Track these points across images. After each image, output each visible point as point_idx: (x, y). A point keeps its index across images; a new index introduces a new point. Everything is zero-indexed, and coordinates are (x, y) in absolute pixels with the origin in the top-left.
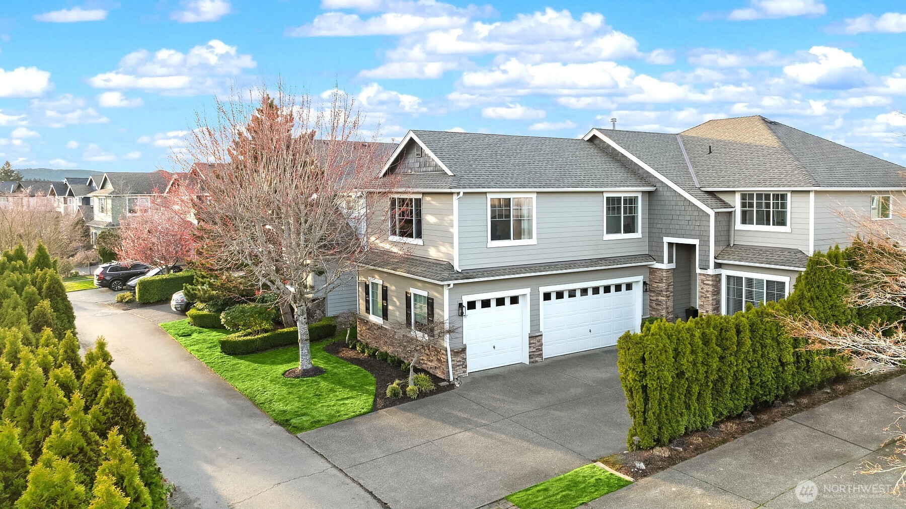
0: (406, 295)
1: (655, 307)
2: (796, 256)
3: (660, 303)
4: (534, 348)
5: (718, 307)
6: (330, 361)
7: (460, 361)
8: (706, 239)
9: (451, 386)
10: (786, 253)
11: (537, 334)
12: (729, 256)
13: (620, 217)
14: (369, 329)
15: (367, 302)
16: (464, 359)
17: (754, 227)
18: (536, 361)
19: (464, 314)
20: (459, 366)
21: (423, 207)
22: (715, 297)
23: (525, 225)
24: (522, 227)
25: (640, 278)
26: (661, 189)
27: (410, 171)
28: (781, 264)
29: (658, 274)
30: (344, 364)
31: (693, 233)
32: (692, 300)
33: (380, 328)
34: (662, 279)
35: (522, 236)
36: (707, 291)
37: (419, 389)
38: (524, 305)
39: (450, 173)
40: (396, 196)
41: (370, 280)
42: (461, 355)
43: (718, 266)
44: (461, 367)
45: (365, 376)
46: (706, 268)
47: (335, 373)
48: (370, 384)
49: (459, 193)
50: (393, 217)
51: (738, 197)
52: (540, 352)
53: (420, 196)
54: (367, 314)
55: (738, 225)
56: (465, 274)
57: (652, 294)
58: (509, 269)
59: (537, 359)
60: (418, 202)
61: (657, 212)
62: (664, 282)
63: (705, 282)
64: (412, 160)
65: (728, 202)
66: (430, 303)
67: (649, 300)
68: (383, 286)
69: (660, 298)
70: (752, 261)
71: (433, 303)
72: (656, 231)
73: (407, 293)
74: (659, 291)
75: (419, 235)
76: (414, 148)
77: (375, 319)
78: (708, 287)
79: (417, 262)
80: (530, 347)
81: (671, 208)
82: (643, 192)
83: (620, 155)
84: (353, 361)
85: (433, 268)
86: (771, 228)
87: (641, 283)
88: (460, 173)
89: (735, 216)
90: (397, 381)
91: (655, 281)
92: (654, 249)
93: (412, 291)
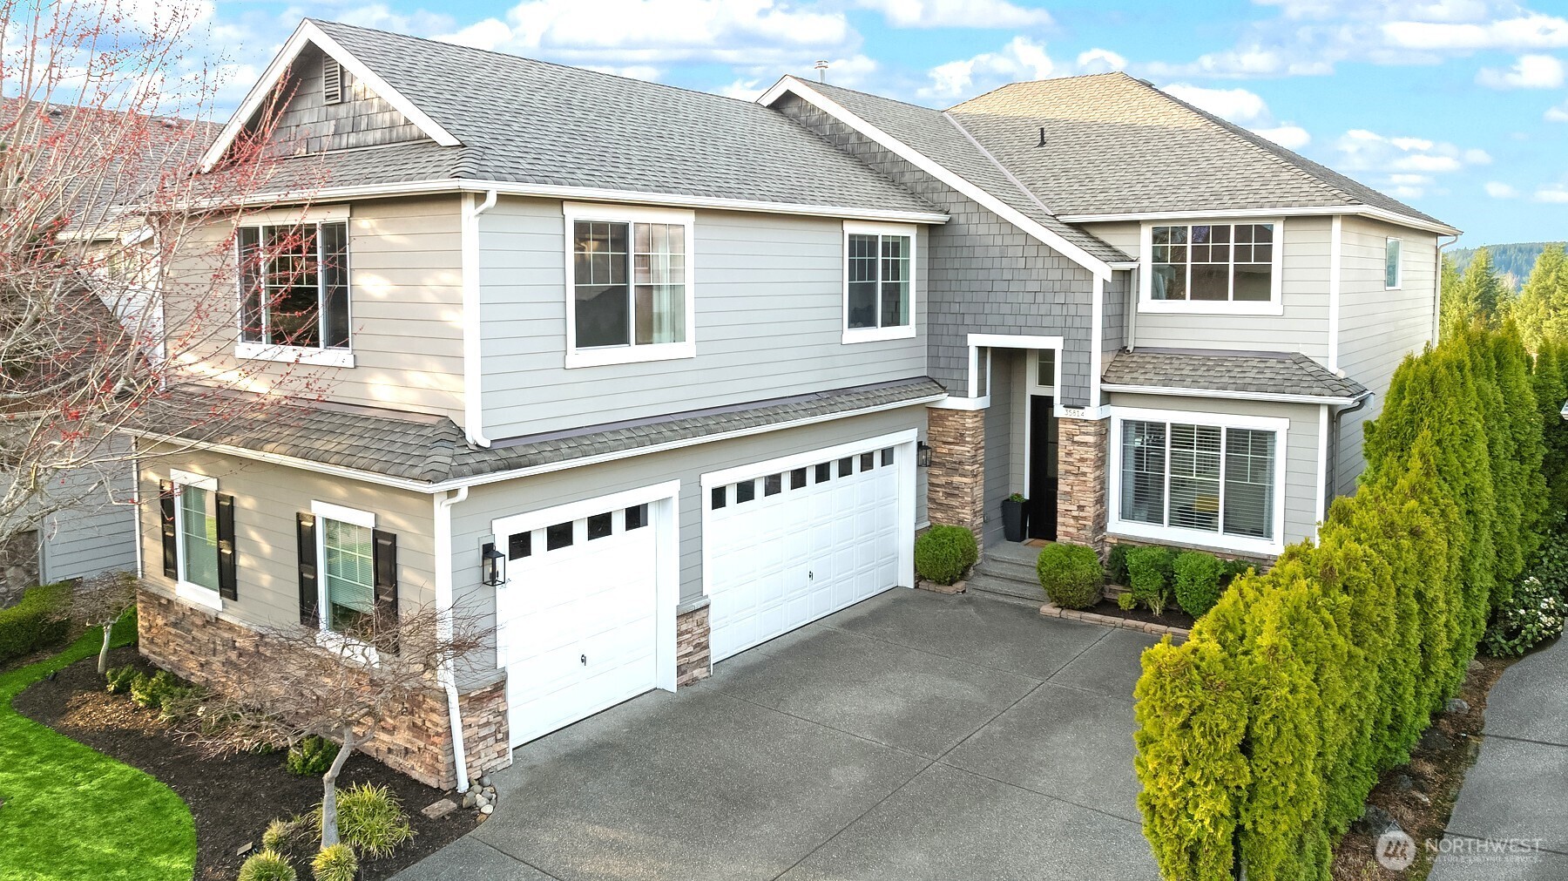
0: (299, 522)
1: (945, 502)
2: (1302, 368)
3: (957, 492)
4: (688, 643)
5: (1102, 496)
6: (30, 753)
7: (488, 724)
8: (1081, 334)
9: (466, 816)
10: (1272, 363)
11: (697, 605)
12: (1135, 375)
13: (875, 285)
14: (175, 625)
15: (169, 544)
16: (500, 714)
17: (1187, 305)
18: (695, 680)
19: (501, 578)
20: (485, 738)
21: (354, 249)
22: (1098, 473)
23: (662, 303)
24: (655, 310)
25: (911, 435)
26: (962, 220)
27: (305, 151)
28: (1274, 388)
29: (951, 423)
30: (79, 762)
31: (1047, 321)
32: (1014, 479)
33: (212, 622)
34: (962, 435)
35: (655, 335)
36: (1082, 460)
37: (357, 850)
38: (663, 527)
39: (444, 138)
40: (260, 221)
41: (179, 477)
42: (492, 705)
43: (1107, 397)
44: (491, 740)
45: (157, 809)
46: (1079, 404)
47: (40, 812)
48: (174, 843)
49: (480, 197)
50: (248, 276)
51: (1146, 233)
52: (703, 654)
53: (339, 215)
54: (167, 580)
55: (1146, 302)
56: (504, 454)
57: (936, 472)
58: (629, 430)
59: (696, 673)
60: (336, 236)
61: (951, 275)
62: (968, 443)
63: (1076, 439)
64: (312, 114)
65: (1119, 248)
66: (385, 549)
67: (927, 486)
68: (218, 498)
69: (957, 479)
70: (1195, 383)
71: (392, 551)
72: (950, 319)
73: (299, 518)
74: (955, 463)
75: (339, 337)
76: (317, 78)
77: (194, 595)
78: (1086, 449)
79: (333, 419)
80: (679, 644)
81: (988, 263)
82: (920, 226)
83: (853, 139)
84: (115, 743)
85: (392, 437)
86: (1230, 306)
87: (914, 446)
88: (478, 139)
89: (1138, 281)
90: (276, 830)
91: (945, 439)
92: (943, 362)
93: (320, 510)
